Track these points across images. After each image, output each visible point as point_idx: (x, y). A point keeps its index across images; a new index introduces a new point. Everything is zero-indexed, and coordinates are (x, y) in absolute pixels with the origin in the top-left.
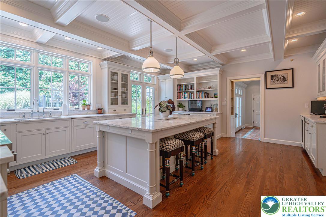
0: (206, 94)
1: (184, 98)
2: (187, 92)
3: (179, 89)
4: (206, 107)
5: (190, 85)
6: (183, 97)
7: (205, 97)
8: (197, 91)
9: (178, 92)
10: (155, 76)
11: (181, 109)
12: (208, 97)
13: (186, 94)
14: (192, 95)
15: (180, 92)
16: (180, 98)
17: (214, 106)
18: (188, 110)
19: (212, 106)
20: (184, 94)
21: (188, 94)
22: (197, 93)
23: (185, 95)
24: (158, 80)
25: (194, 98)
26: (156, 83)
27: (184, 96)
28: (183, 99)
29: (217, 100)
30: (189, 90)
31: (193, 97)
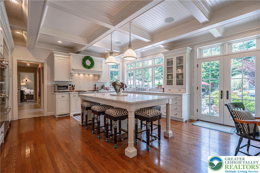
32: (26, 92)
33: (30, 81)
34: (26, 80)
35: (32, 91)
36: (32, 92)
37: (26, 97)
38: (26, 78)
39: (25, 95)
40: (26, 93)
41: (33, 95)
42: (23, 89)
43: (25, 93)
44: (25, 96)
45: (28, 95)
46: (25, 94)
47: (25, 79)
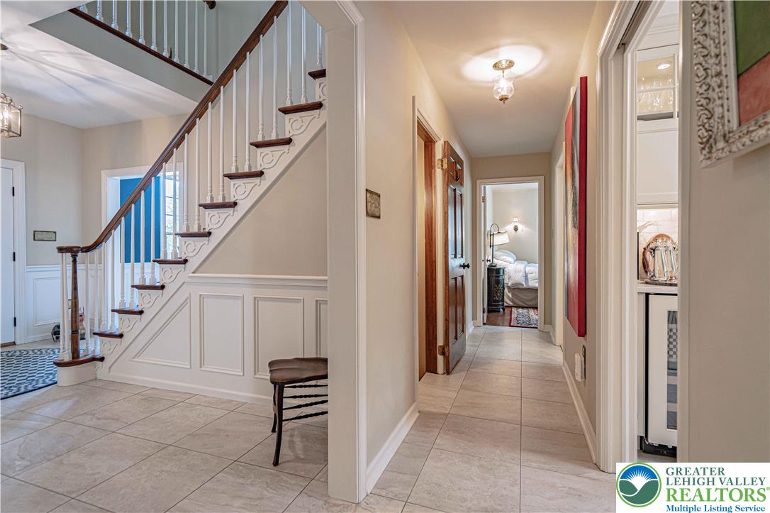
32: (512, 274)
33: (528, 229)
34: (516, 229)
35: (534, 270)
36: (534, 275)
37: (510, 295)
38: (515, 220)
39: (509, 288)
40: (510, 278)
41: (535, 290)
42: (499, 263)
43: (506, 277)
44: (506, 290)
45: (516, 289)
46: (508, 282)
47: (510, 223)
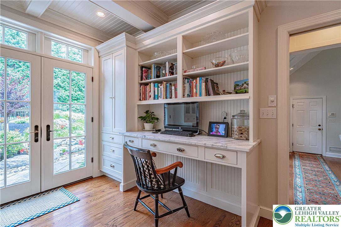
0: (210, 84)
1: (154, 98)
2: (161, 82)
3: (144, 77)
4: (211, 123)
5: (167, 63)
6: (152, 96)
7: (208, 94)
8: (185, 78)
9: (141, 84)
10: (91, 49)
11: (148, 126)
12: (216, 93)
13: (158, 87)
14: (173, 88)
15: (146, 84)
16: (145, 99)
17: (235, 121)
18: (163, 130)
19: (229, 120)
20: (154, 89)
21: (162, 87)
22: (184, 83)
23: (156, 89)
24: (99, 57)
25: (176, 97)
26: (93, 65)
27: (154, 91)
28: (151, 101)
29: (248, 99)
30: (165, 75)
31: (173, 96)
